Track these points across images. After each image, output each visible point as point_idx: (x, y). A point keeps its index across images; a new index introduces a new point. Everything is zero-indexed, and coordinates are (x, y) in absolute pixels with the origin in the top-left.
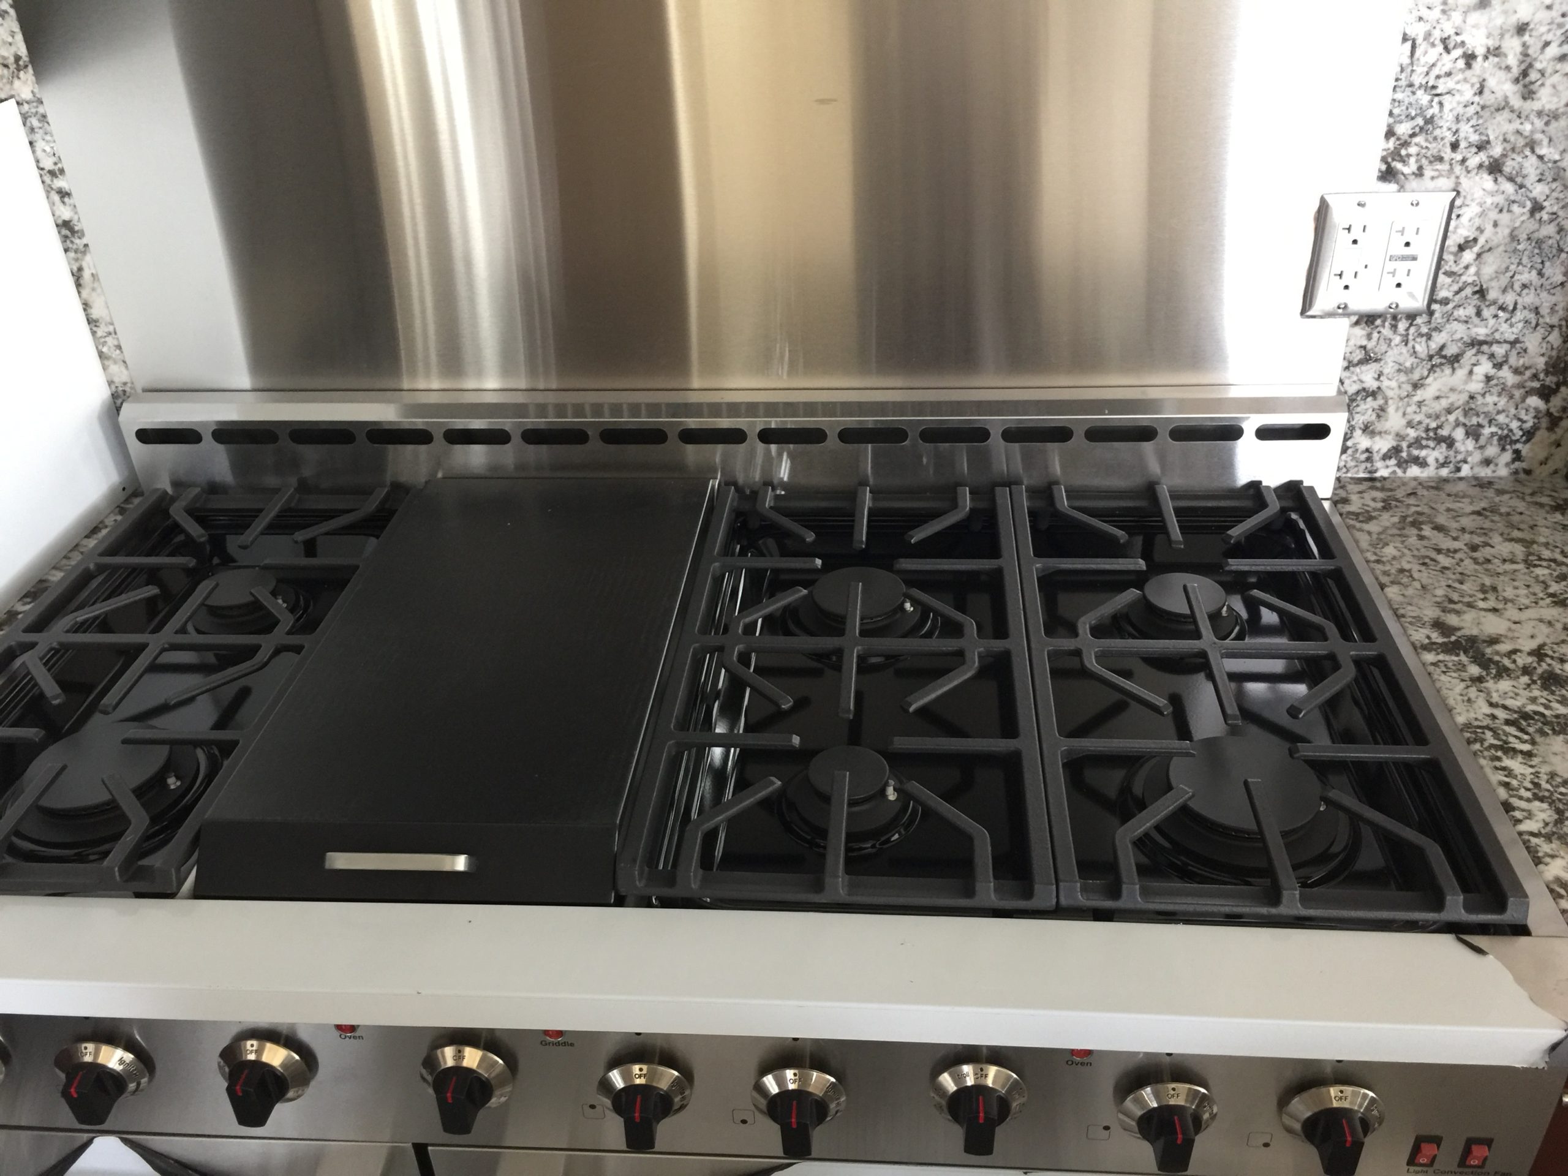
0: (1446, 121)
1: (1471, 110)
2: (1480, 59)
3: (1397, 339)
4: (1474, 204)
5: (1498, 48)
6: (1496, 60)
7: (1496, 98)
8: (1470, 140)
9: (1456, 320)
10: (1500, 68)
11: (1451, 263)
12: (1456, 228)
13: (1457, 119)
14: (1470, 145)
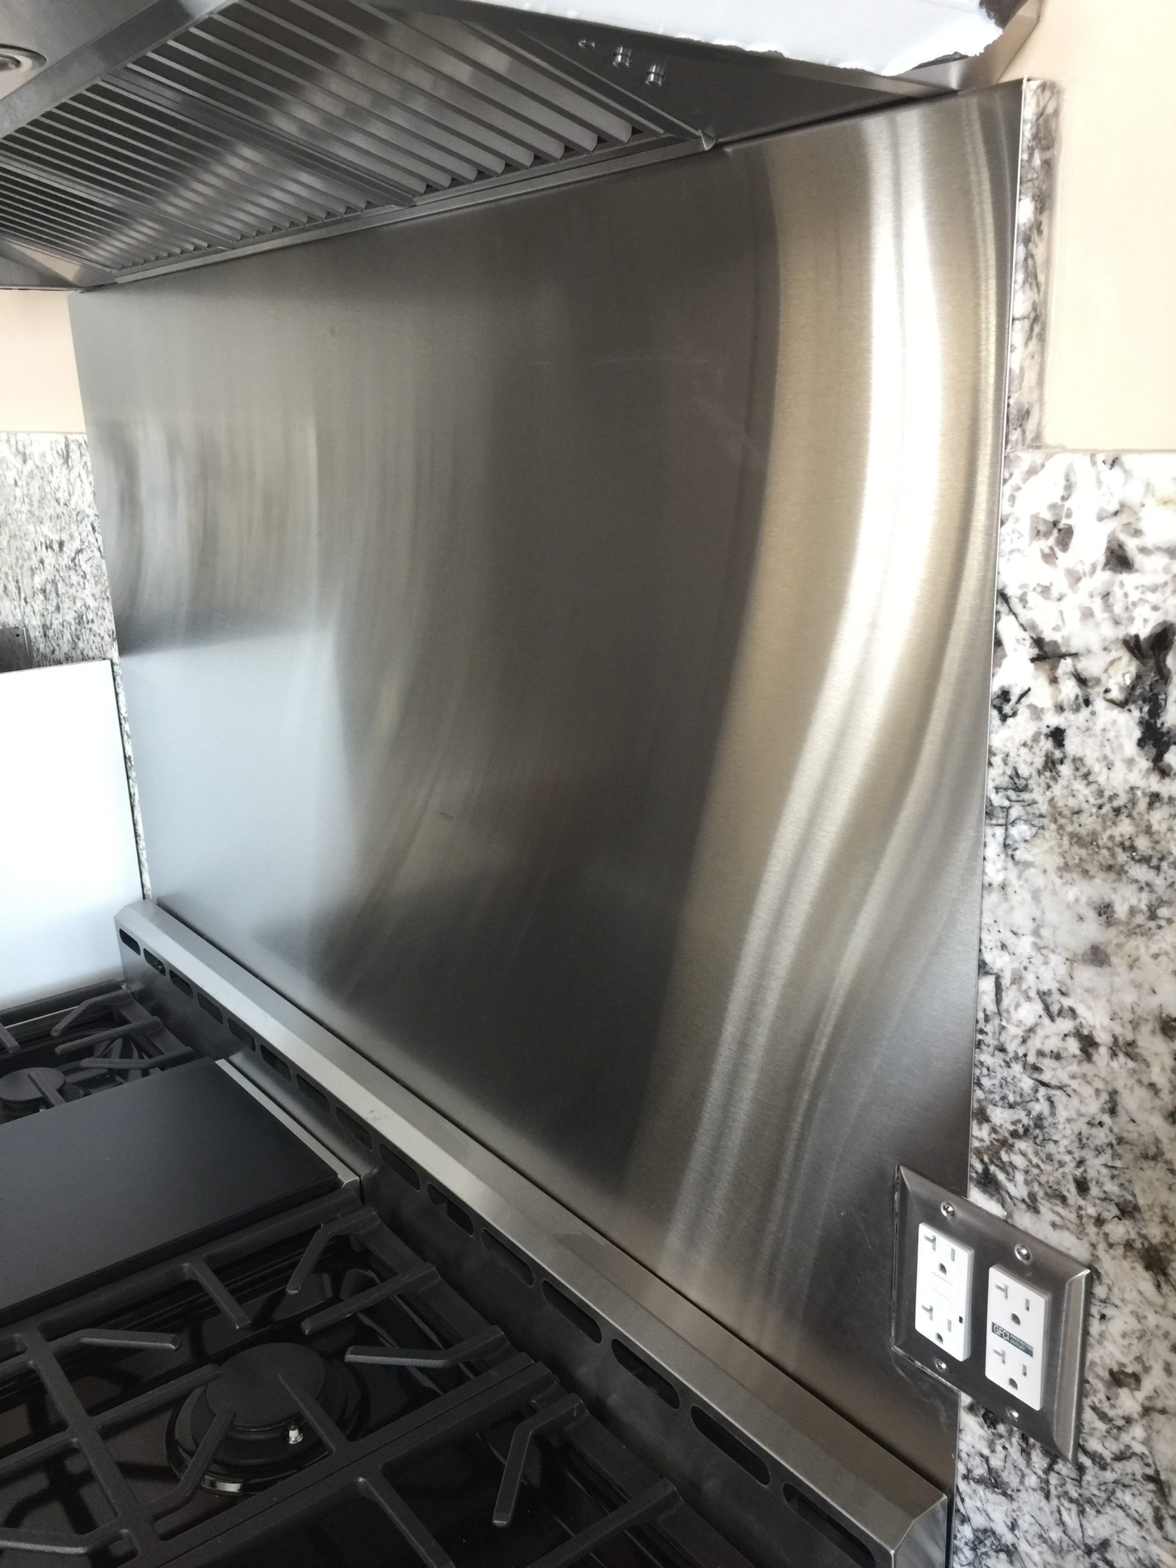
0: (1063, 1135)
1: (1101, 1136)
2: (1103, 1050)
3: (1032, 1481)
4: (1127, 1310)
5: (1132, 1044)
6: (1131, 1064)
7: (1140, 1135)
8: (1106, 1188)
9: (1120, 1507)
10: (1139, 1081)
11: (1101, 1396)
12: (1102, 1335)
13: (1081, 1140)
14: (1106, 1198)
